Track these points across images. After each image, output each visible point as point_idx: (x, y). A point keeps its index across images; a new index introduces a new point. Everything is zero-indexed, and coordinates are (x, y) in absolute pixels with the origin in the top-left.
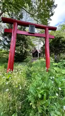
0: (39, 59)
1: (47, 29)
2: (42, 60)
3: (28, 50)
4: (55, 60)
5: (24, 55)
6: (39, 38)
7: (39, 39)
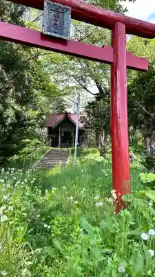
0: (78, 155)
1: (121, 28)
2: (91, 156)
3: (31, 113)
4: (147, 162)
5: (12, 132)
6: (82, 60)
7: (79, 65)
